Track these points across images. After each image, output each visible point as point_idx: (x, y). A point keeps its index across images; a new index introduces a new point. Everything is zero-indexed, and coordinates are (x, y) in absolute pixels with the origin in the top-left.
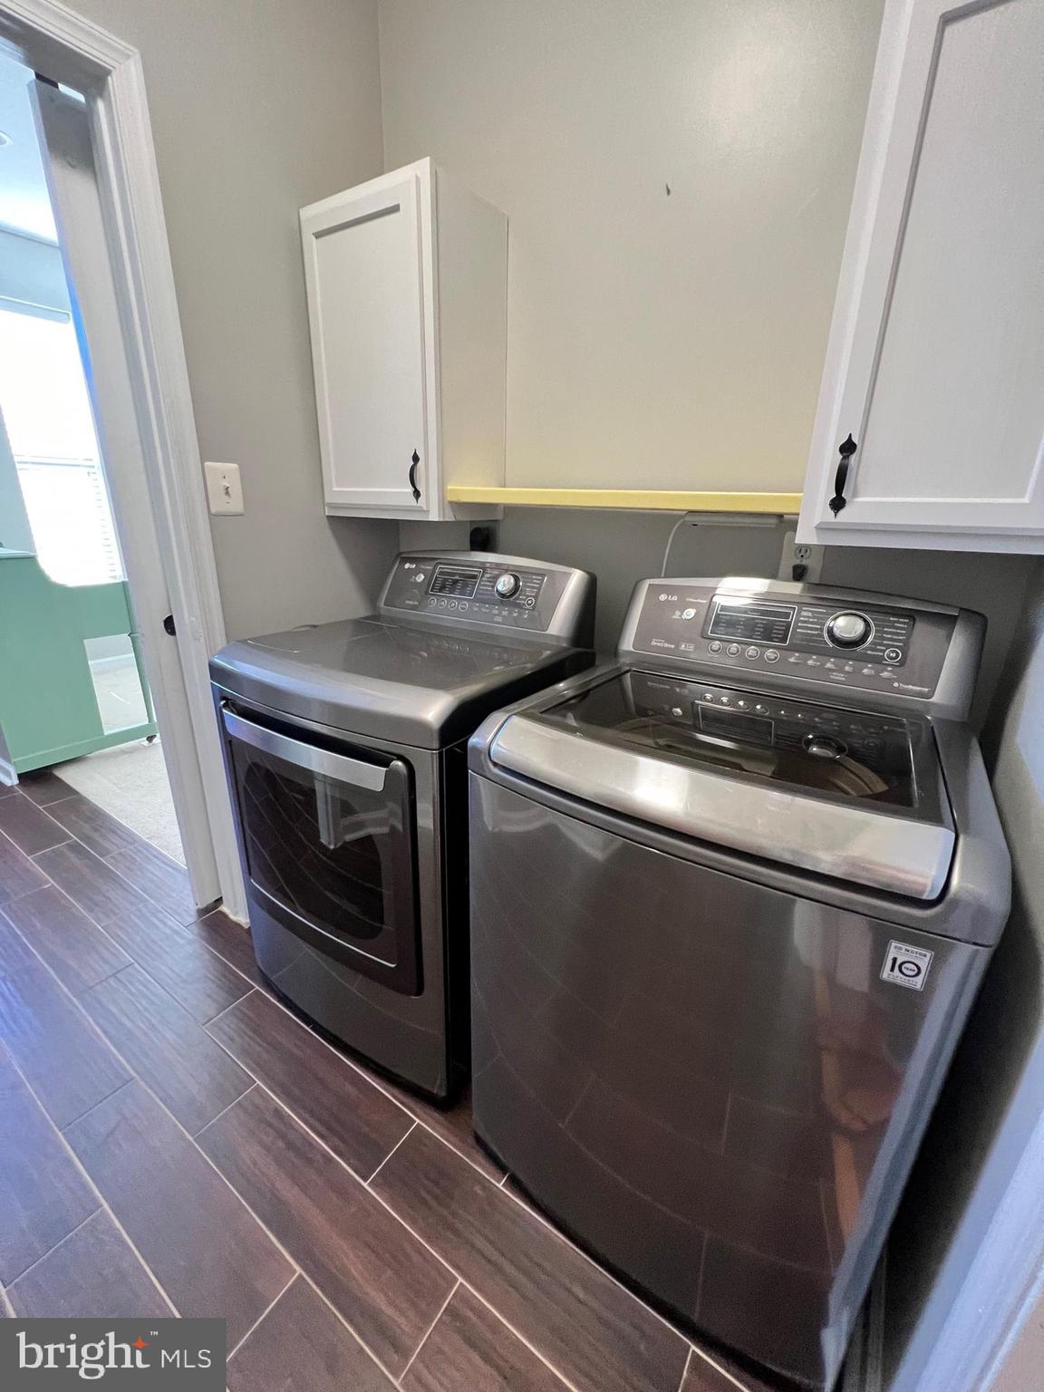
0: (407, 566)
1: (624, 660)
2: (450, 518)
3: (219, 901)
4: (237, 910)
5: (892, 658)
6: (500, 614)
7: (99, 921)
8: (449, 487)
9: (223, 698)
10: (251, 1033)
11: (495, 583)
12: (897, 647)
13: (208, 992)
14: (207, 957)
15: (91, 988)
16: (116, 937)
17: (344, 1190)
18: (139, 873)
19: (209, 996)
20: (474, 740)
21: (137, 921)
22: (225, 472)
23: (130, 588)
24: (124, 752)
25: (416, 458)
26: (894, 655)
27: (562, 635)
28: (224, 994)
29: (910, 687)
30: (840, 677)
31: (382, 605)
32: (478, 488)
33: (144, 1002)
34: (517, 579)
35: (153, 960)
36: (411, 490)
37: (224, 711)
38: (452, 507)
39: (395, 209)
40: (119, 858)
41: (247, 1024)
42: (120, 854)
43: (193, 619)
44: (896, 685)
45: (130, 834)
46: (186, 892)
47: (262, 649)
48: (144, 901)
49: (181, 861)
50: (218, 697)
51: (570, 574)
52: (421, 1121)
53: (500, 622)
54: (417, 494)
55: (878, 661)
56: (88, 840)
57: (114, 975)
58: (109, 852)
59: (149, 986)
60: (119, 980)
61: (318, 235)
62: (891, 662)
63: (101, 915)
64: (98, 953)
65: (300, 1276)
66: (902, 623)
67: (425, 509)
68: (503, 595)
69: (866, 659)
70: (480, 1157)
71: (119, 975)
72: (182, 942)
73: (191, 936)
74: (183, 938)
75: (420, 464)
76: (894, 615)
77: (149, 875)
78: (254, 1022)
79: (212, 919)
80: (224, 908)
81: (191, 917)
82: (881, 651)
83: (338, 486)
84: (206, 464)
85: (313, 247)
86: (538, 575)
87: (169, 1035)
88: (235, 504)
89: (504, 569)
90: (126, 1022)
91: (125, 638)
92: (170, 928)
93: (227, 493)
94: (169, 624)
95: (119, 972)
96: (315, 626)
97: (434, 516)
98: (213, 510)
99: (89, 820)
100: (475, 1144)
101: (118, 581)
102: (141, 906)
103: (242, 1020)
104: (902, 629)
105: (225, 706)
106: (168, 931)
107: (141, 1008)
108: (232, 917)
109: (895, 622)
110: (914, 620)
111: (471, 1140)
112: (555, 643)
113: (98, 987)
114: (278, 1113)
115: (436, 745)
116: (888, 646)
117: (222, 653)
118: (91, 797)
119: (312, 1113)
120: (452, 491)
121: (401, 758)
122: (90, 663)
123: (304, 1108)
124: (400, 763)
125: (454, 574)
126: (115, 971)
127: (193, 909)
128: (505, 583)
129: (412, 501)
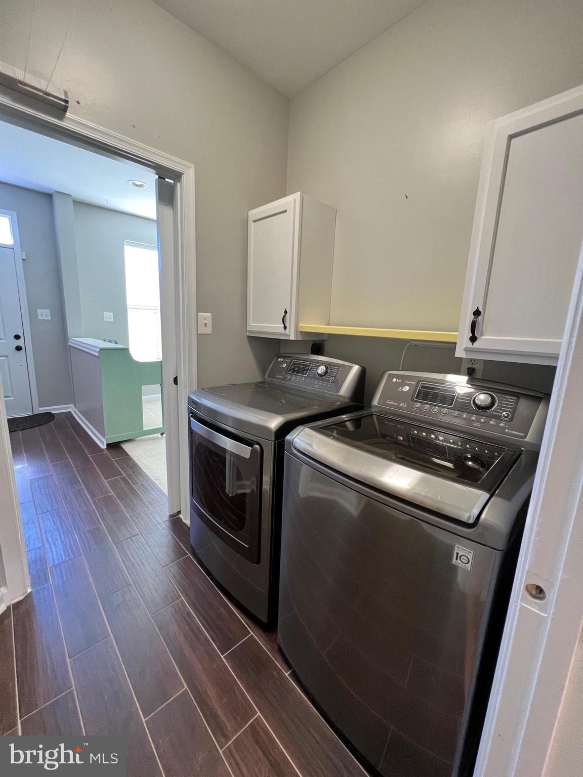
0: (279, 360)
1: (373, 410)
2: (300, 339)
3: (179, 512)
4: (186, 519)
5: (505, 417)
6: (317, 384)
7: (128, 513)
8: (300, 325)
9: (192, 413)
10: (182, 575)
11: (317, 369)
12: (509, 411)
13: (168, 553)
14: (170, 537)
15: (121, 541)
16: (134, 521)
17: (213, 657)
18: (147, 494)
19: (168, 555)
20: (288, 437)
21: (143, 515)
22: (206, 317)
23: (163, 363)
24: (150, 439)
25: (286, 312)
26: (506, 415)
27: (346, 395)
28: (174, 555)
29: (514, 432)
30: (479, 425)
31: (267, 377)
32: (316, 326)
33: (140, 552)
34: (327, 368)
35: (147, 533)
36: (283, 326)
37: (191, 418)
38: (301, 334)
39: (285, 211)
40: (141, 486)
41: (182, 571)
42: (142, 485)
43: (185, 378)
44: (507, 431)
45: (147, 477)
46: (166, 506)
47: (212, 394)
48: (148, 507)
49: (166, 491)
50: (190, 413)
51: (352, 367)
52: (253, 633)
53: (316, 387)
54: (285, 328)
55: (498, 418)
56: (128, 476)
57: (130, 538)
58: (137, 483)
59: (144, 546)
60: (132, 540)
61: (254, 221)
62: (505, 419)
63: (130, 511)
64: (126, 527)
65: (186, 690)
66: (512, 399)
67: (288, 334)
68: (320, 375)
69: (492, 417)
70: (280, 658)
71: (133, 538)
72: (161, 528)
73: (164, 526)
74: (161, 526)
75: (288, 314)
76: (509, 395)
77: (152, 496)
78: (185, 570)
79: (175, 521)
80: (181, 516)
81: (166, 518)
82: (499, 413)
83: (253, 323)
84: (199, 313)
85: (252, 226)
86: (337, 366)
87: (148, 568)
88: (209, 330)
89: (323, 363)
90: (132, 559)
91: (158, 386)
92: (157, 521)
93: (206, 326)
94: (176, 380)
95: (133, 536)
96: (235, 385)
97: (292, 338)
98: (199, 333)
99: (131, 468)
100: (277, 650)
101: (160, 360)
102: (146, 509)
103: (180, 568)
104: (512, 402)
105: (191, 416)
106: (156, 523)
107: (139, 554)
108: (184, 520)
109: (509, 398)
110: (519, 398)
111: (276, 648)
112: (342, 399)
113: (124, 541)
114: (189, 614)
115: (273, 439)
116: (504, 411)
117: (194, 393)
118: (134, 458)
119: (204, 618)
120: (301, 326)
121: (258, 444)
122: (143, 397)
123: (201, 615)
124: (258, 446)
125: (299, 364)
126: (131, 536)
127: (168, 514)
128: (321, 370)
129: (283, 331)
